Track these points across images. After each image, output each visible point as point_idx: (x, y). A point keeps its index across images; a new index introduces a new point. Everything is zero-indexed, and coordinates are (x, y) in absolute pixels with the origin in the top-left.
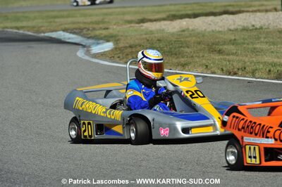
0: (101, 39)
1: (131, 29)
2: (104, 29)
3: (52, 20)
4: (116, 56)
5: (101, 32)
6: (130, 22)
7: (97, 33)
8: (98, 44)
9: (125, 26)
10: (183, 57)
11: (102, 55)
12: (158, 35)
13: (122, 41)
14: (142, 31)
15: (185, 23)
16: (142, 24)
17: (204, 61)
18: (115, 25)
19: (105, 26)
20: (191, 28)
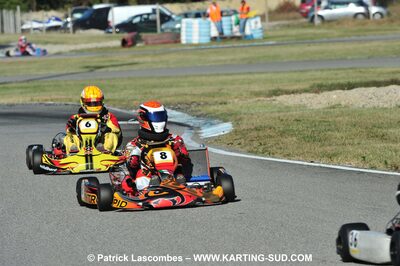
0: (217, 117)
1: (259, 103)
2: (221, 104)
3: (148, 91)
4: (236, 143)
5: (215, 107)
6: (258, 94)
7: (211, 109)
8: (212, 124)
9: (251, 101)
10: (330, 145)
11: (217, 141)
12: (296, 114)
13: (245, 121)
14: (275, 106)
15: (335, 96)
16: (274, 98)
17: (360, 151)
18: (236, 98)
19: (223, 99)
20: (343, 103)
